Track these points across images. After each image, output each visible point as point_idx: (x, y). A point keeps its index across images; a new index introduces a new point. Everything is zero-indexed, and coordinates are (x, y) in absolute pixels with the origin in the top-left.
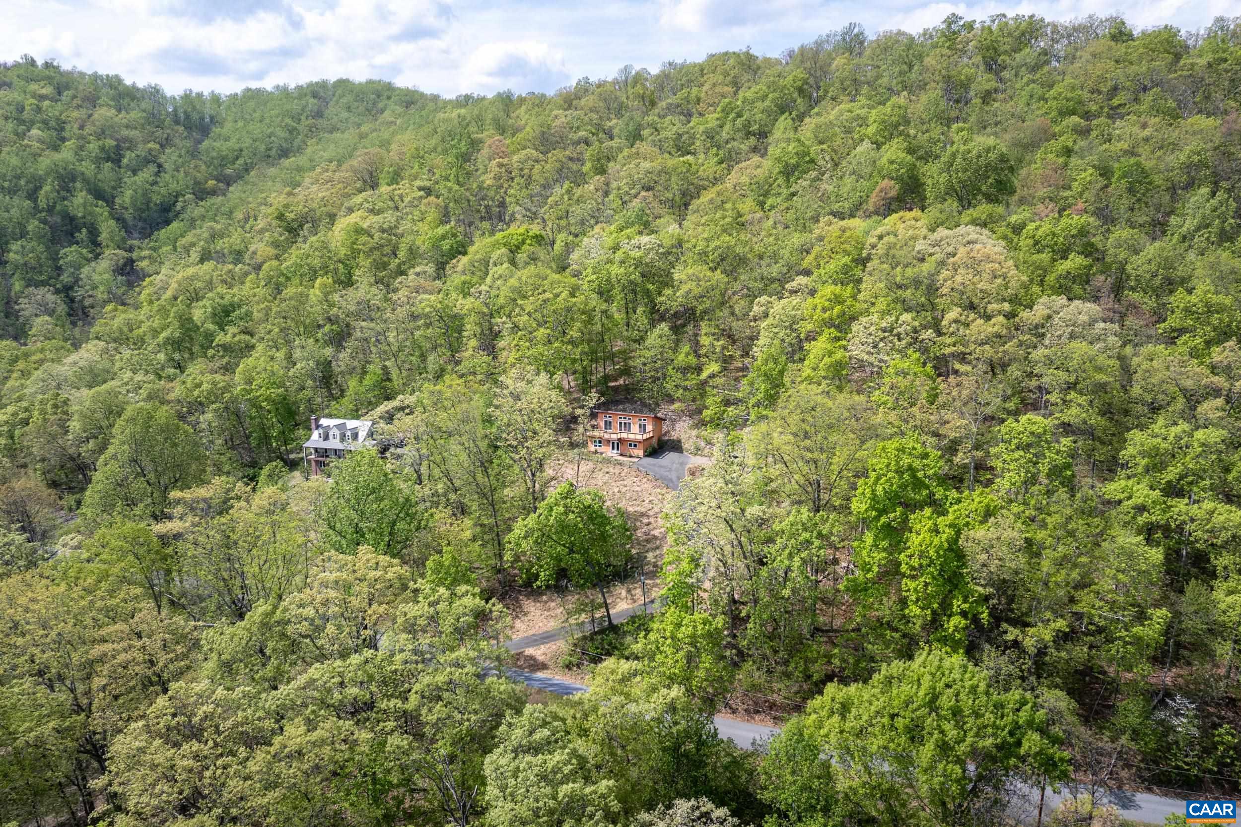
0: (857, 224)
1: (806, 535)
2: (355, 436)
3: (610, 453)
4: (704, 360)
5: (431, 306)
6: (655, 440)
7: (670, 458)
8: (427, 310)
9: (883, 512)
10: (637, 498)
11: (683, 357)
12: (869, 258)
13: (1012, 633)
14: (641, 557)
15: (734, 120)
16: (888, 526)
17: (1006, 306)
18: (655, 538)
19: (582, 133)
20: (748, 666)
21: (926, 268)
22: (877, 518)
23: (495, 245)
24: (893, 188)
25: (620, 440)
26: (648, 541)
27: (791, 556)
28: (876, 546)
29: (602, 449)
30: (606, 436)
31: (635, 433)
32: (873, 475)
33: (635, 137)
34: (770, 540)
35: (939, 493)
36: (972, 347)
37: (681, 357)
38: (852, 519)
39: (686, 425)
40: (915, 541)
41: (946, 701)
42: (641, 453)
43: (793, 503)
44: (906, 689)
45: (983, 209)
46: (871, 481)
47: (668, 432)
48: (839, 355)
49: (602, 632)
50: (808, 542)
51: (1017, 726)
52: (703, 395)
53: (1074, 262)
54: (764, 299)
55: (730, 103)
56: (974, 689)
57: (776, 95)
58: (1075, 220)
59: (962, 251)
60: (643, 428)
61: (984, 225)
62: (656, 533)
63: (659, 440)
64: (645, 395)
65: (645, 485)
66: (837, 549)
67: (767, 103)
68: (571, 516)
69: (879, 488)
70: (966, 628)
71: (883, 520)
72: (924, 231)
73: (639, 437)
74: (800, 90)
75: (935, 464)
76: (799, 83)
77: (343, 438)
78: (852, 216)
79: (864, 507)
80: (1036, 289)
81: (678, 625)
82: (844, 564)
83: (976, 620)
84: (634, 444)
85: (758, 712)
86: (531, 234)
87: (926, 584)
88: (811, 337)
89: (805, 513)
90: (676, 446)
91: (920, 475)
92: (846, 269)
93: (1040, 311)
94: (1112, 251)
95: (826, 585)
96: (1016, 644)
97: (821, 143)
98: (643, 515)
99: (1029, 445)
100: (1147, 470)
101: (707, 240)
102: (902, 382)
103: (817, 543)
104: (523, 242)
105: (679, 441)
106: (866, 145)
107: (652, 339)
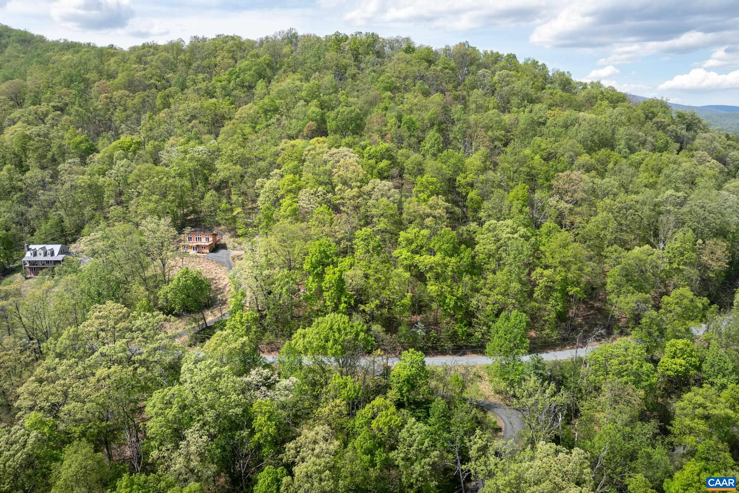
0: (299, 142)
1: (287, 279)
2: (52, 254)
3: (192, 252)
4: (234, 206)
5: (85, 182)
6: (214, 245)
7: (222, 252)
8: (83, 184)
9: (315, 268)
10: (209, 271)
11: (224, 205)
12: (304, 161)
13: (362, 307)
14: (215, 298)
15: (235, 79)
16: (317, 273)
17: (359, 184)
18: (220, 288)
19: (152, 81)
20: (268, 334)
21: (328, 167)
22: (313, 271)
23: (115, 148)
24: (313, 125)
25: (197, 246)
26: (217, 290)
27: (282, 288)
28: (313, 281)
29: (189, 250)
30: (190, 244)
31: (204, 242)
32: (311, 254)
33: (183, 87)
34: (273, 283)
35: (335, 259)
36: (346, 200)
37: (223, 205)
38: (304, 272)
39: (227, 236)
40: (327, 278)
41: (335, 327)
42: (208, 251)
43: (281, 268)
44: (324, 325)
45: (349, 139)
46: (310, 257)
47: (219, 240)
48: (295, 205)
49: (203, 329)
50: (288, 282)
51: (357, 331)
52: (235, 222)
53: (384, 164)
54: (260, 180)
55: (233, 70)
56: (344, 323)
57: (257, 67)
58: (384, 145)
59: (342, 160)
60: (208, 239)
61: (350, 147)
62: (220, 286)
63: (216, 244)
64: (206, 224)
65: (212, 266)
66: (299, 285)
67: (252, 72)
68: (188, 282)
69: (313, 259)
70: (347, 307)
71: (316, 271)
72: (326, 149)
73: (207, 244)
74: (268, 65)
75: (334, 248)
76: (267, 62)
77: (45, 255)
78: (297, 137)
79: (308, 267)
80: (369, 176)
81: (242, 318)
82: (302, 291)
83: (350, 304)
84: (204, 247)
85: (272, 351)
86: (134, 141)
87: (332, 293)
88: (283, 197)
89: (286, 271)
90: (224, 247)
91: (328, 253)
92: (296, 167)
93: (370, 186)
94: (399, 158)
95: (296, 299)
96: (364, 311)
97: (281, 99)
98: (213, 279)
99: (366, 239)
100: (406, 245)
101: (232, 151)
102: (321, 217)
103: (292, 282)
104: (131, 146)
105: (225, 244)
106: (302, 102)
107: (208, 196)
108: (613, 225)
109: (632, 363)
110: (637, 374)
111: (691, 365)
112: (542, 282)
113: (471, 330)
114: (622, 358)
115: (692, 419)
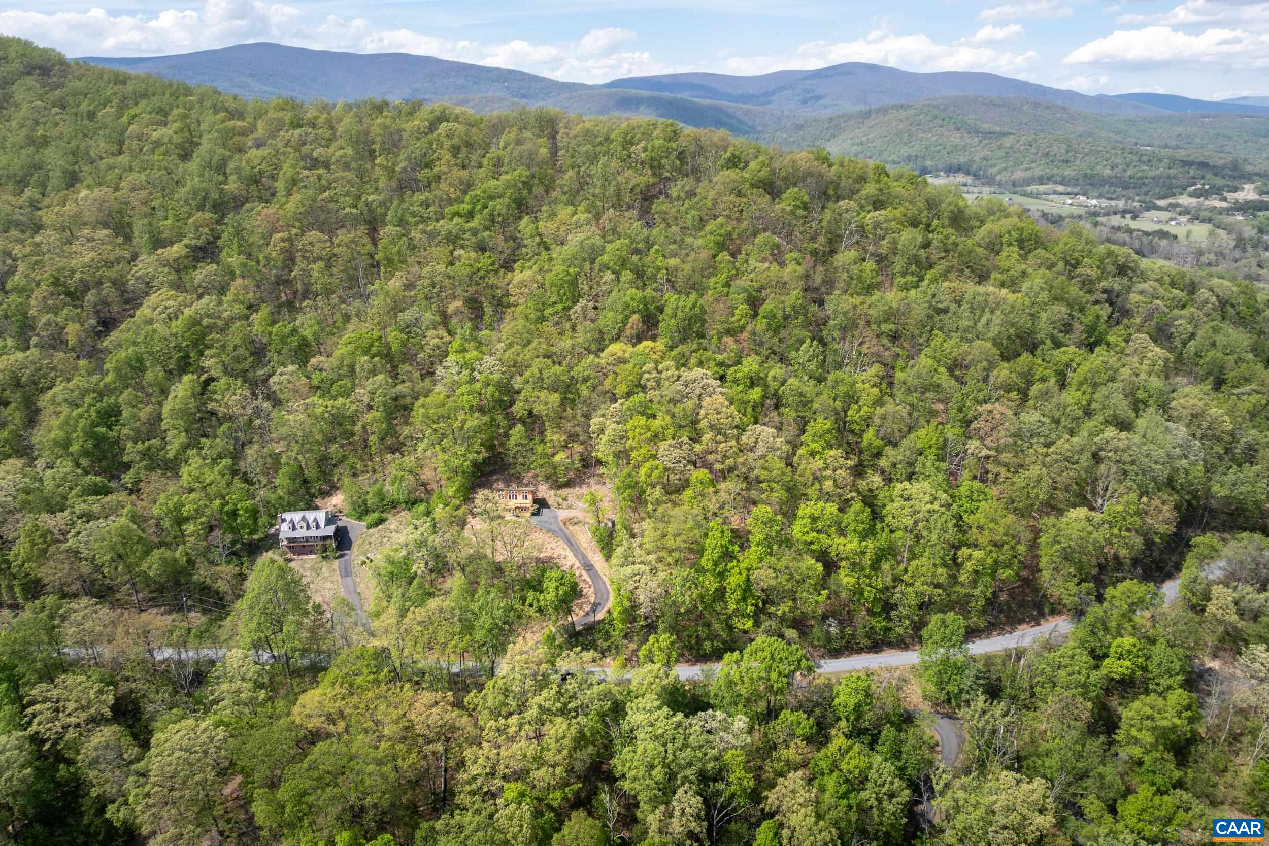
2: (318, 526)
7: (547, 514)
12: (644, 387)
16: (719, 572)
17: (735, 432)
24: (638, 320)
25: (516, 508)
28: (714, 581)
31: (521, 501)
41: (777, 656)
42: (529, 514)
52: (555, 469)
59: (708, 398)
60: (525, 497)
70: (754, 610)
73: (528, 505)
77: (308, 527)
78: (618, 339)
80: (745, 419)
84: (525, 509)
87: (737, 595)
88: (634, 448)
90: (546, 504)
93: (751, 437)
105: (546, 500)
108: (1046, 483)
109: (1079, 673)
110: (1084, 686)
111: (1137, 666)
112: (969, 566)
113: (891, 625)
114: (1069, 669)
115: (1140, 730)
